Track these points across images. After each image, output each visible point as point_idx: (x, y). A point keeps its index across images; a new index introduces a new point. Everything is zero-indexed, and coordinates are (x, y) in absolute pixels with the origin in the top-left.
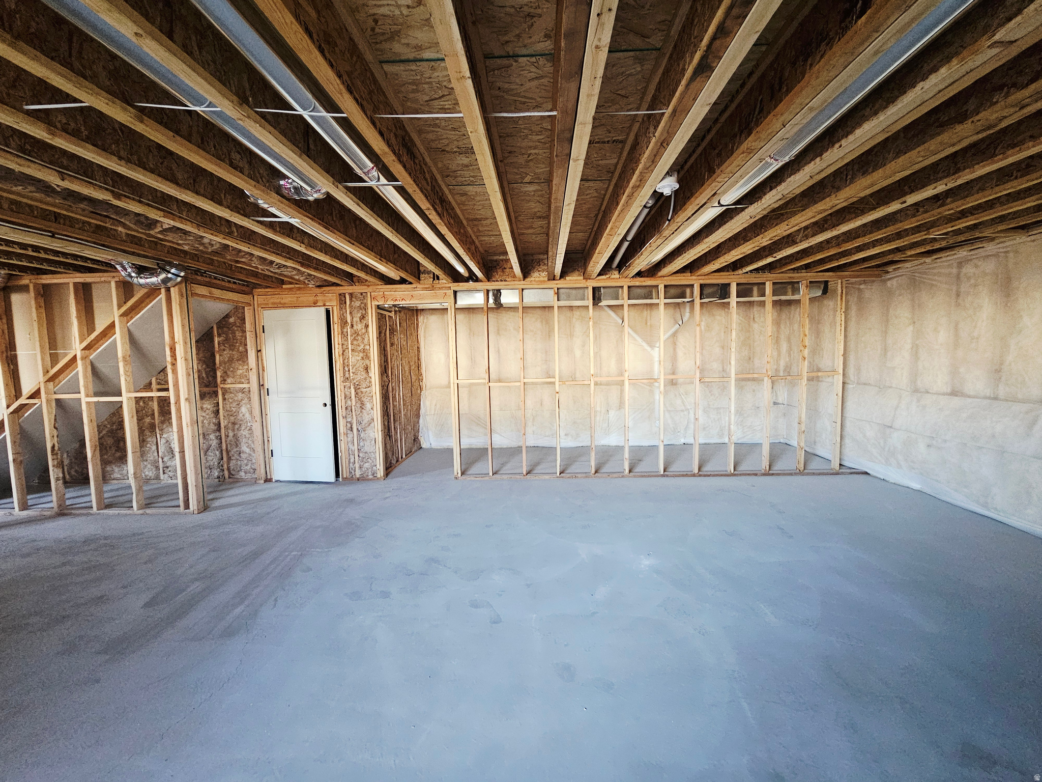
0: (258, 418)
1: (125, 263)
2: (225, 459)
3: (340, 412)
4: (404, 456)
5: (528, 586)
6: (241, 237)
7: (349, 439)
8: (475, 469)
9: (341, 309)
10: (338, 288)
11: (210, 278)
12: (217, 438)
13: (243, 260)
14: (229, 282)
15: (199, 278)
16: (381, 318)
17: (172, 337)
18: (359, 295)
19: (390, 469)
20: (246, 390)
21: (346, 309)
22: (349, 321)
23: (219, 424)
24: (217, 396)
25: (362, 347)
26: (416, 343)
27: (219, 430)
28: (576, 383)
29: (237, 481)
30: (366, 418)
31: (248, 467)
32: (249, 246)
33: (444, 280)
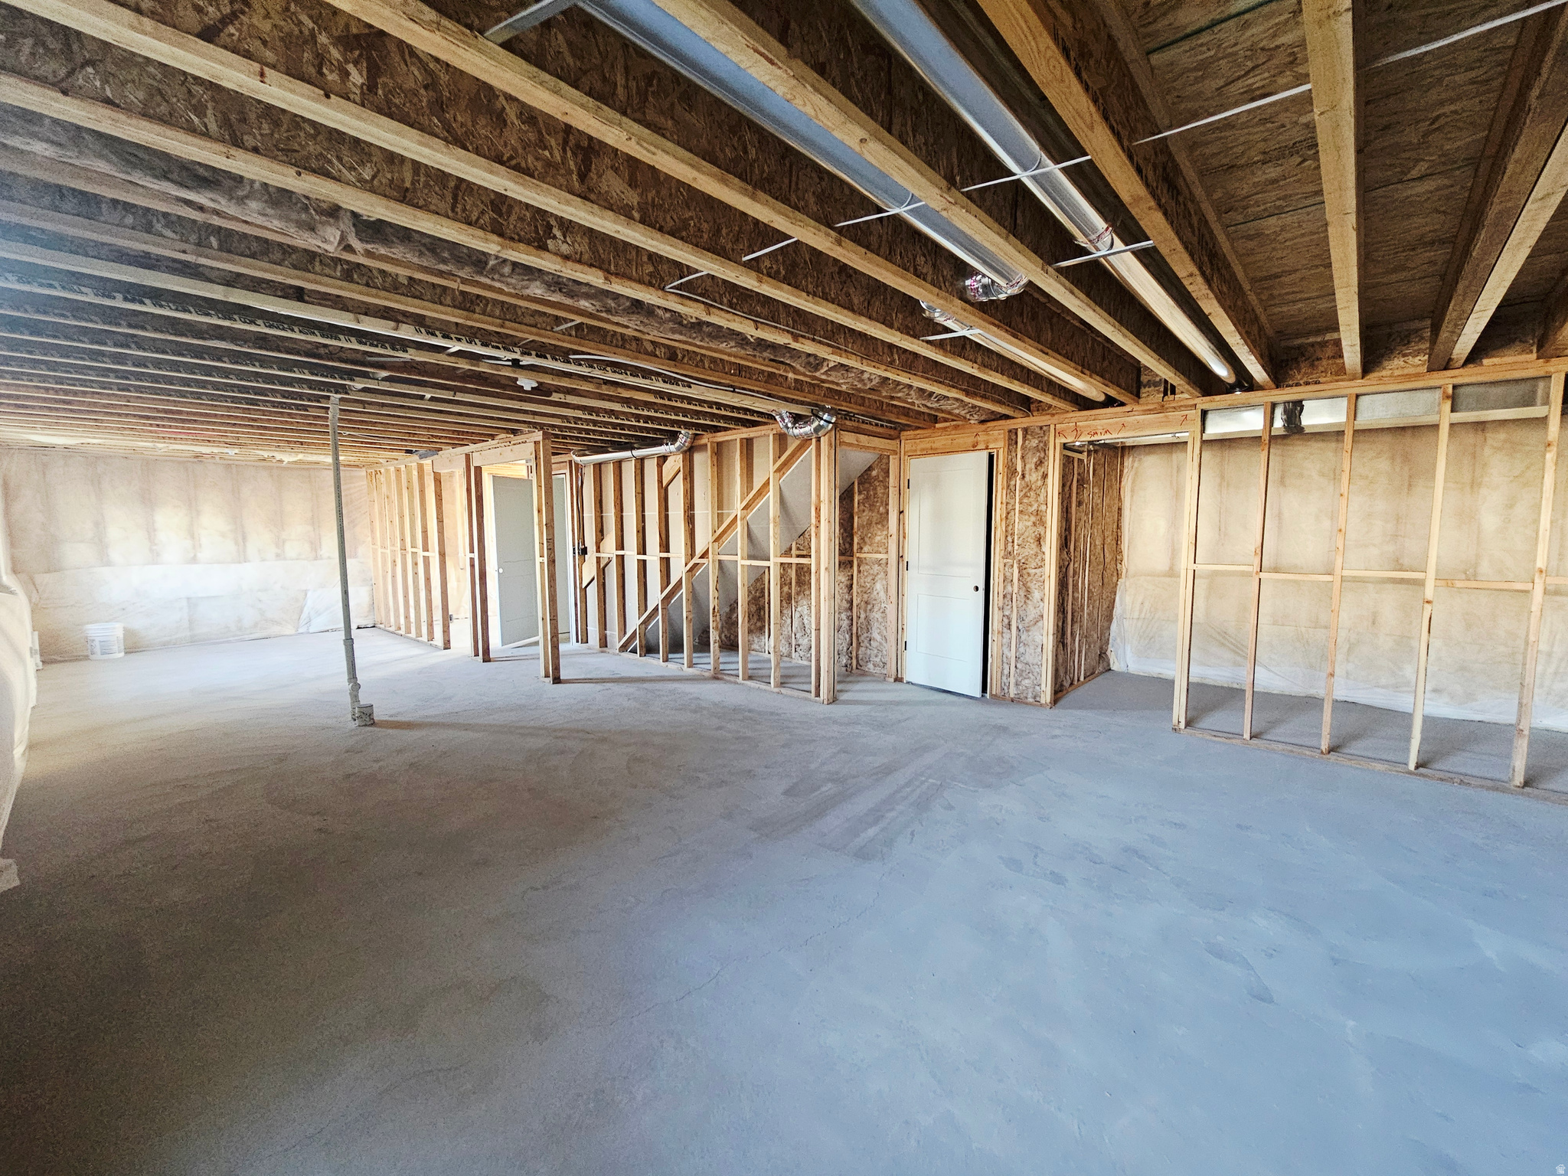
0: (894, 599)
1: (783, 412)
2: (854, 645)
3: (996, 600)
4: (1082, 679)
5: (1336, 962)
6: (902, 367)
7: (1005, 640)
8: (1213, 721)
9: (1010, 451)
10: (1009, 422)
11: (858, 421)
12: (848, 617)
13: (899, 395)
14: (877, 425)
15: (848, 423)
16: (1067, 463)
17: (818, 496)
18: (1037, 430)
19: (1060, 694)
20: (883, 562)
21: (1016, 451)
22: (1019, 469)
23: (851, 602)
24: (852, 567)
25: (1035, 507)
26: (1117, 501)
27: (851, 609)
28: (1473, 584)
29: (864, 674)
30: (1032, 613)
31: (878, 660)
32: (910, 376)
33: (1186, 393)
